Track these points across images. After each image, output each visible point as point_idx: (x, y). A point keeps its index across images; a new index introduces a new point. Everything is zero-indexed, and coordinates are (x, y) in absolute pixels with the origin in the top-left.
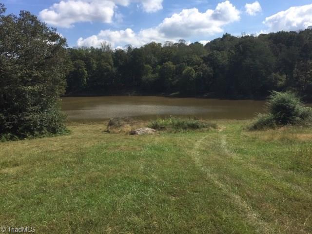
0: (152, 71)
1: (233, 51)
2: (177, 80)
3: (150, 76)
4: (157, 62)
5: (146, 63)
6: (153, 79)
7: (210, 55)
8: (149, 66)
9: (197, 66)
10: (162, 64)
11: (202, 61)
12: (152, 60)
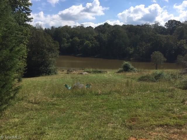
0: (67, 41)
1: (110, 35)
2: (81, 48)
3: (66, 44)
4: (69, 37)
5: (64, 37)
6: (67, 46)
7: (98, 35)
8: (65, 39)
9: (91, 41)
10: (73, 39)
11: (94, 39)
12: (67, 36)
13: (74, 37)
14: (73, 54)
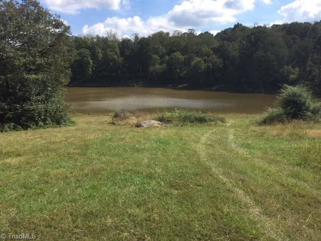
0: (160, 61)
1: (244, 42)
2: (185, 72)
3: (158, 66)
4: (165, 52)
5: (154, 53)
6: (160, 70)
7: (220, 46)
8: (157, 57)
9: (206, 57)
10: (170, 55)
11: (212, 52)
12: (160, 50)
13: (174, 51)
14: (170, 85)
